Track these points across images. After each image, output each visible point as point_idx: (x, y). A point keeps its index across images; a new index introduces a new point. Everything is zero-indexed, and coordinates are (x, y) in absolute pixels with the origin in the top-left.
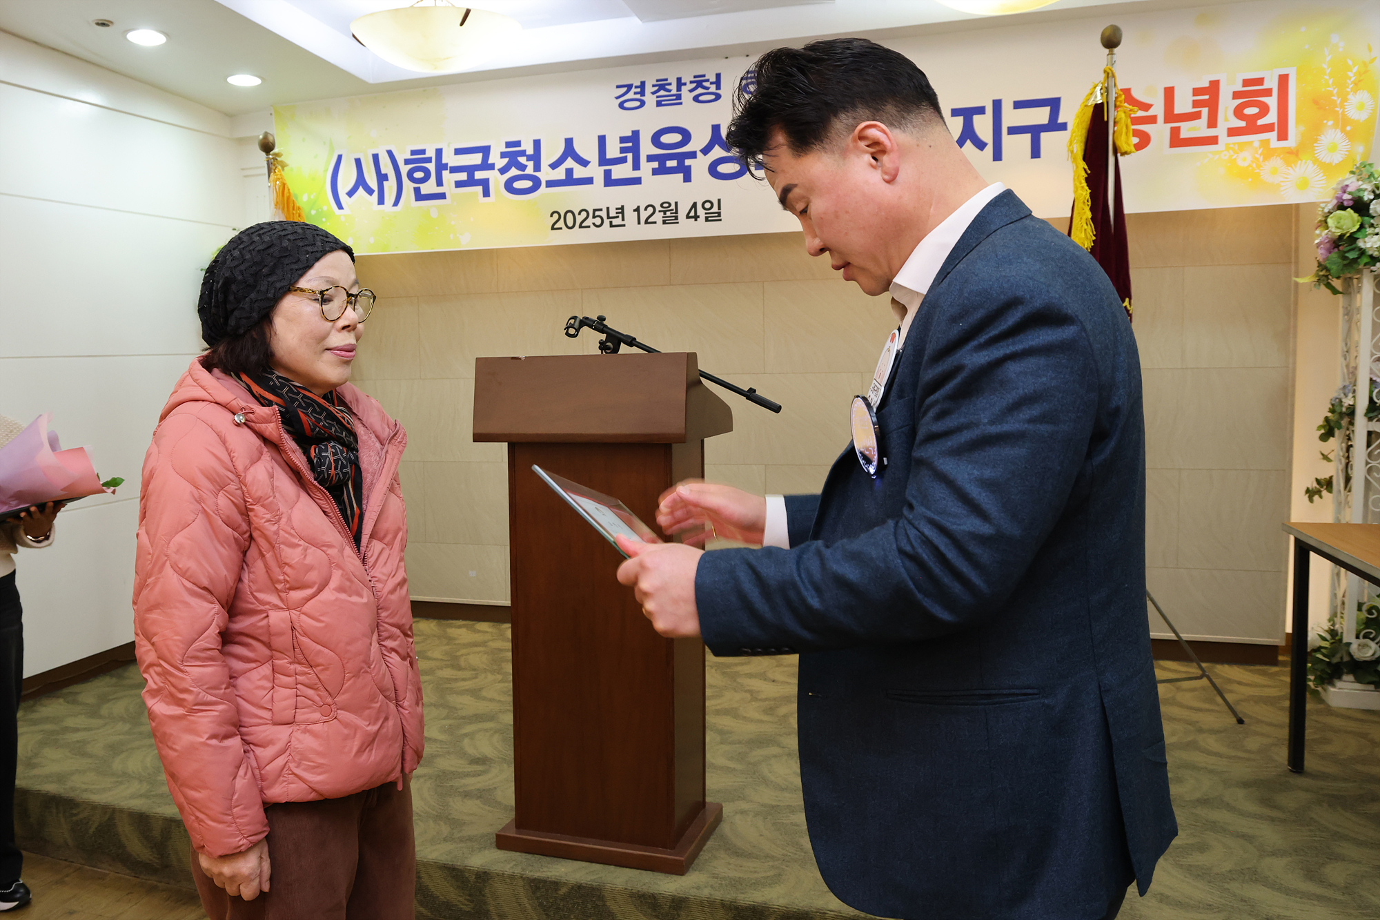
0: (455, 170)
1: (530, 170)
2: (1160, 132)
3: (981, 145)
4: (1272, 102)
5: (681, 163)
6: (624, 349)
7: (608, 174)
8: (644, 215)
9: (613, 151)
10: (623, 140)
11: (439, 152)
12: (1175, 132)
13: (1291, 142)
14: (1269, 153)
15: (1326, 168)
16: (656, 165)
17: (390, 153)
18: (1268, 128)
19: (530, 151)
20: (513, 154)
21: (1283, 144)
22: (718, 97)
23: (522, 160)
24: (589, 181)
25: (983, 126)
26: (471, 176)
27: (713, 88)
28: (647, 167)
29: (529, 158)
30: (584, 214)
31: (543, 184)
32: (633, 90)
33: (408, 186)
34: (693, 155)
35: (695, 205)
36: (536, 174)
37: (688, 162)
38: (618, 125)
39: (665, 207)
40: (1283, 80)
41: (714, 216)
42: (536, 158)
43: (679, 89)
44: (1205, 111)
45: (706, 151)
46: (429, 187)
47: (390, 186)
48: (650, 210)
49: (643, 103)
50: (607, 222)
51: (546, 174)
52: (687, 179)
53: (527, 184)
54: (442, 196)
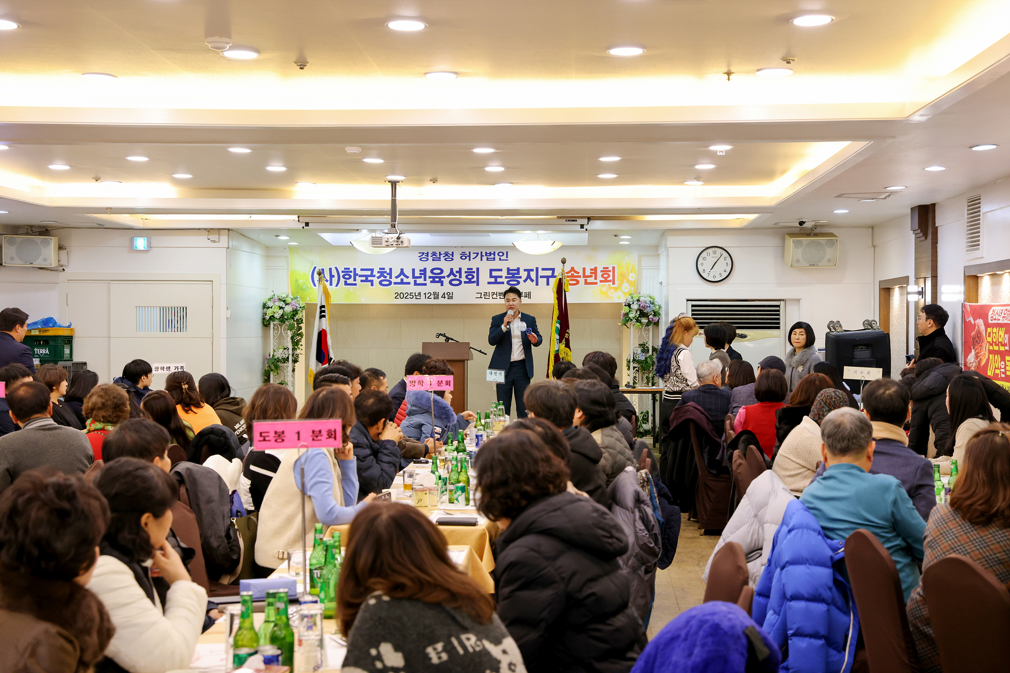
0: (360, 276)
1: (388, 278)
2: (582, 280)
3: (532, 281)
4: (611, 274)
5: (440, 279)
6: (450, 341)
7: (415, 281)
8: (427, 296)
9: (417, 274)
10: (421, 270)
11: (355, 269)
12: (586, 281)
13: (616, 285)
14: (610, 288)
15: (624, 293)
16: (432, 280)
17: (336, 268)
18: (610, 281)
19: (388, 272)
20: (382, 272)
21: (614, 286)
22: (453, 259)
23: (385, 274)
24: (409, 283)
25: (533, 275)
26: (367, 278)
27: (451, 257)
28: (428, 280)
29: (388, 274)
30: (407, 294)
31: (393, 283)
32: (425, 255)
33: (342, 280)
34: (444, 277)
35: (444, 293)
36: (390, 280)
37: (442, 279)
38: (419, 266)
39: (435, 293)
40: (614, 268)
41: (450, 298)
42: (390, 274)
43: (440, 256)
44: (594, 275)
45: (448, 276)
46: (351, 281)
47: (335, 280)
48: (430, 294)
49: (428, 259)
50: (415, 297)
51: (394, 280)
52: (442, 285)
53: (388, 283)
54: (356, 284)
